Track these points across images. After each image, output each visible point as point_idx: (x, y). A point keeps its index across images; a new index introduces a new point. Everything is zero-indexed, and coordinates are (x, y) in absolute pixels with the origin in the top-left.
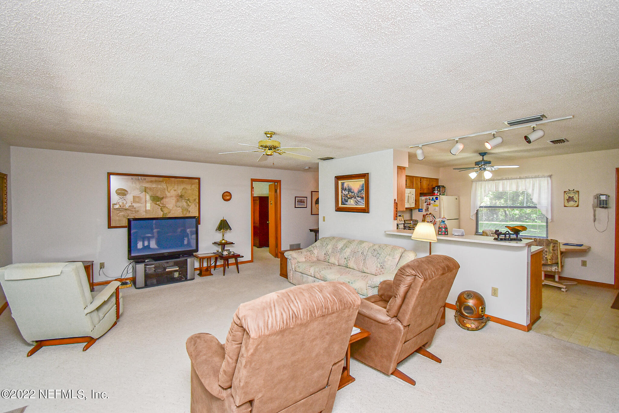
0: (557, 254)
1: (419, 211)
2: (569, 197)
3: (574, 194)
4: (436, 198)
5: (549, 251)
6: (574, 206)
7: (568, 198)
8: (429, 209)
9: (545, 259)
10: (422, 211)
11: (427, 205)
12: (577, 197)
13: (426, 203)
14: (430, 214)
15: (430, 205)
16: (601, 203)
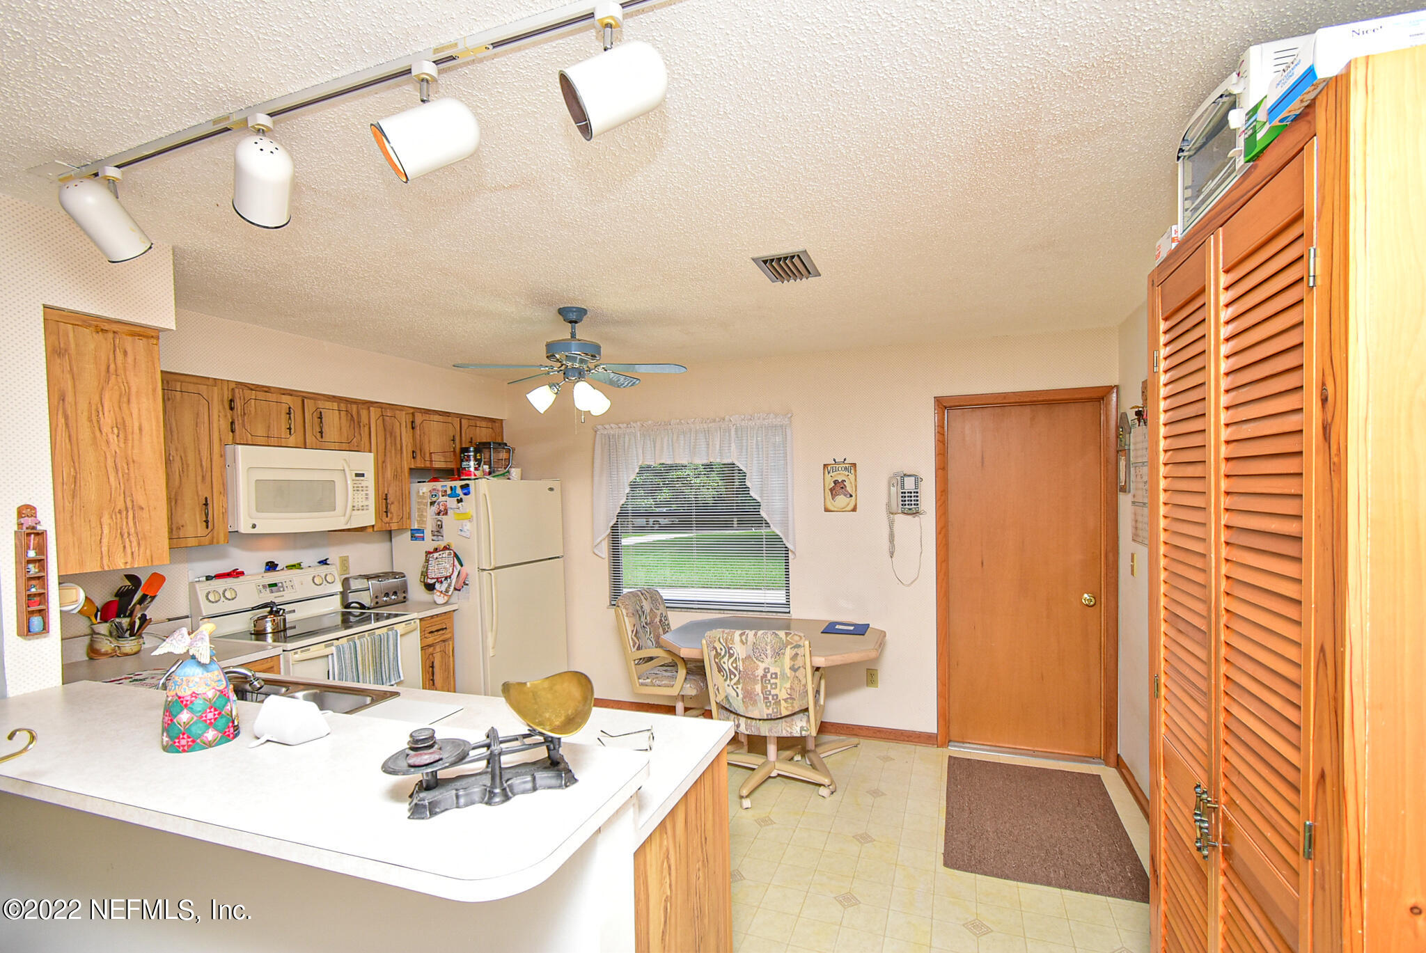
0: (803, 682)
1: (413, 537)
2: (836, 482)
3: (847, 473)
4: (462, 487)
5: (783, 674)
6: (846, 509)
7: (833, 485)
8: (445, 531)
9: (773, 702)
10: (423, 539)
11: (438, 514)
12: (853, 481)
13: (435, 508)
14: (445, 548)
15: (446, 514)
16: (905, 501)
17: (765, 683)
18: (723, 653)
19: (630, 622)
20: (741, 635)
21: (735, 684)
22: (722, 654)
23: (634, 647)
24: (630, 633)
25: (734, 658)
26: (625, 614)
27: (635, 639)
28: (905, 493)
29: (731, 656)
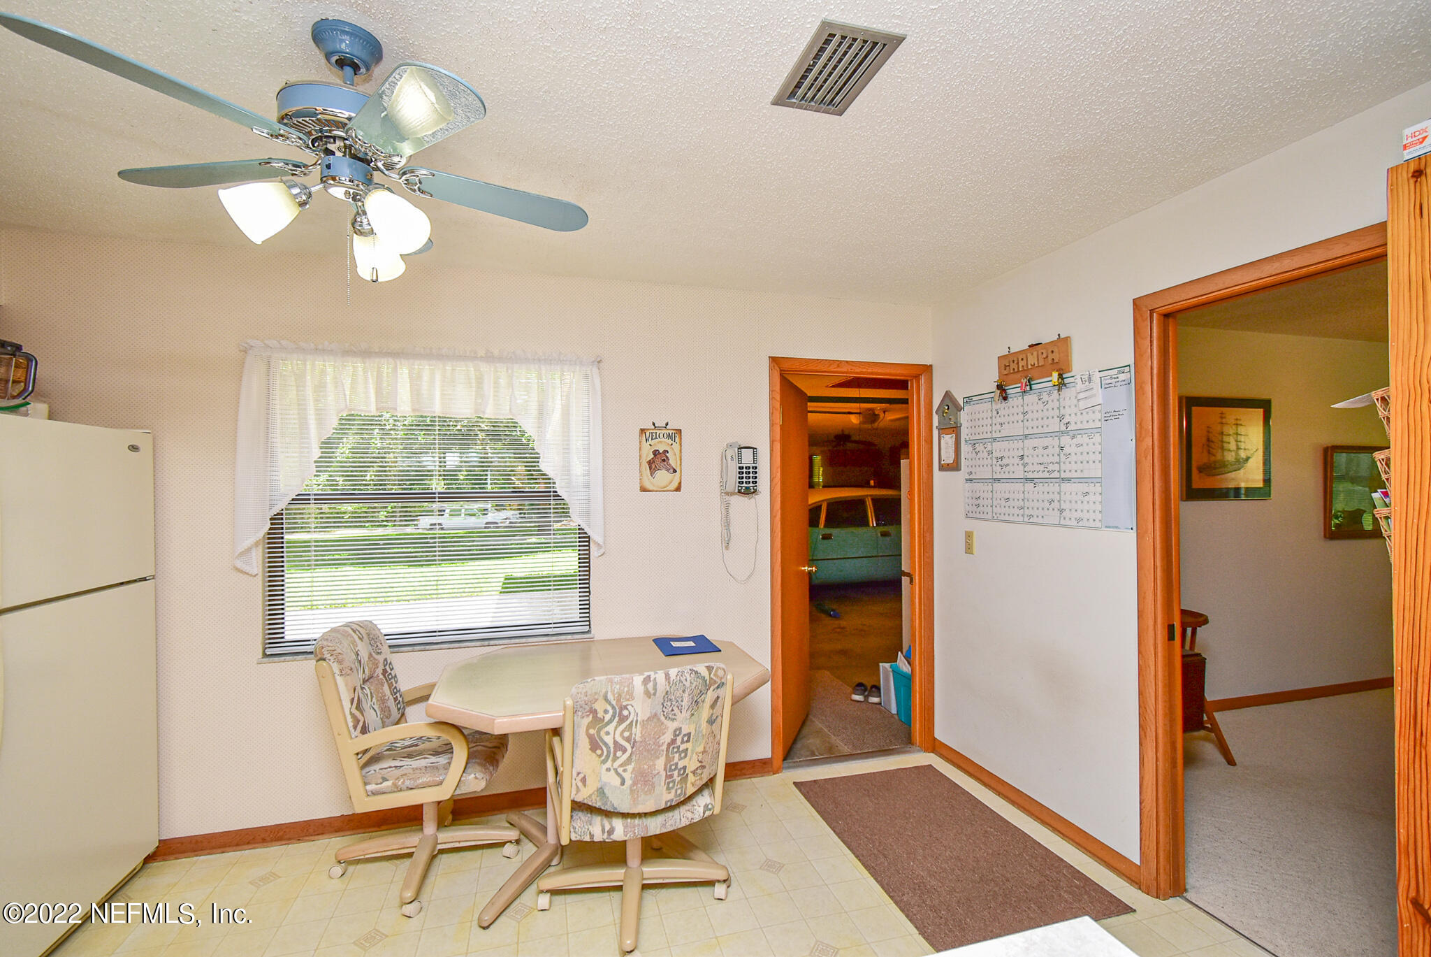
2: (656, 453)
3: (670, 441)
6: (668, 488)
12: (677, 452)
16: (743, 478)
17: (672, 753)
18: (608, 717)
19: (346, 685)
20: (647, 680)
21: (621, 766)
22: (606, 720)
23: (355, 728)
24: (347, 704)
25: (628, 722)
26: (337, 671)
27: (357, 713)
28: (743, 468)
29: (622, 719)
